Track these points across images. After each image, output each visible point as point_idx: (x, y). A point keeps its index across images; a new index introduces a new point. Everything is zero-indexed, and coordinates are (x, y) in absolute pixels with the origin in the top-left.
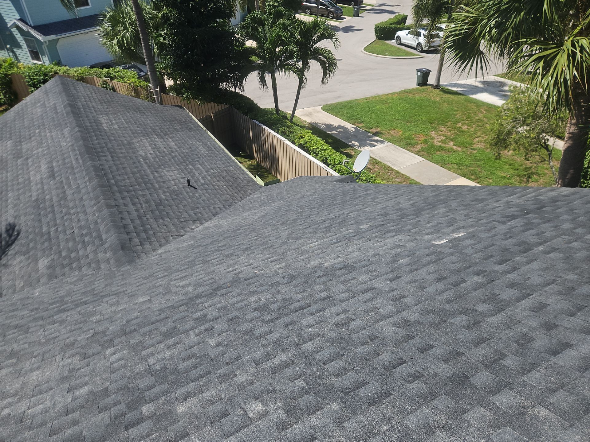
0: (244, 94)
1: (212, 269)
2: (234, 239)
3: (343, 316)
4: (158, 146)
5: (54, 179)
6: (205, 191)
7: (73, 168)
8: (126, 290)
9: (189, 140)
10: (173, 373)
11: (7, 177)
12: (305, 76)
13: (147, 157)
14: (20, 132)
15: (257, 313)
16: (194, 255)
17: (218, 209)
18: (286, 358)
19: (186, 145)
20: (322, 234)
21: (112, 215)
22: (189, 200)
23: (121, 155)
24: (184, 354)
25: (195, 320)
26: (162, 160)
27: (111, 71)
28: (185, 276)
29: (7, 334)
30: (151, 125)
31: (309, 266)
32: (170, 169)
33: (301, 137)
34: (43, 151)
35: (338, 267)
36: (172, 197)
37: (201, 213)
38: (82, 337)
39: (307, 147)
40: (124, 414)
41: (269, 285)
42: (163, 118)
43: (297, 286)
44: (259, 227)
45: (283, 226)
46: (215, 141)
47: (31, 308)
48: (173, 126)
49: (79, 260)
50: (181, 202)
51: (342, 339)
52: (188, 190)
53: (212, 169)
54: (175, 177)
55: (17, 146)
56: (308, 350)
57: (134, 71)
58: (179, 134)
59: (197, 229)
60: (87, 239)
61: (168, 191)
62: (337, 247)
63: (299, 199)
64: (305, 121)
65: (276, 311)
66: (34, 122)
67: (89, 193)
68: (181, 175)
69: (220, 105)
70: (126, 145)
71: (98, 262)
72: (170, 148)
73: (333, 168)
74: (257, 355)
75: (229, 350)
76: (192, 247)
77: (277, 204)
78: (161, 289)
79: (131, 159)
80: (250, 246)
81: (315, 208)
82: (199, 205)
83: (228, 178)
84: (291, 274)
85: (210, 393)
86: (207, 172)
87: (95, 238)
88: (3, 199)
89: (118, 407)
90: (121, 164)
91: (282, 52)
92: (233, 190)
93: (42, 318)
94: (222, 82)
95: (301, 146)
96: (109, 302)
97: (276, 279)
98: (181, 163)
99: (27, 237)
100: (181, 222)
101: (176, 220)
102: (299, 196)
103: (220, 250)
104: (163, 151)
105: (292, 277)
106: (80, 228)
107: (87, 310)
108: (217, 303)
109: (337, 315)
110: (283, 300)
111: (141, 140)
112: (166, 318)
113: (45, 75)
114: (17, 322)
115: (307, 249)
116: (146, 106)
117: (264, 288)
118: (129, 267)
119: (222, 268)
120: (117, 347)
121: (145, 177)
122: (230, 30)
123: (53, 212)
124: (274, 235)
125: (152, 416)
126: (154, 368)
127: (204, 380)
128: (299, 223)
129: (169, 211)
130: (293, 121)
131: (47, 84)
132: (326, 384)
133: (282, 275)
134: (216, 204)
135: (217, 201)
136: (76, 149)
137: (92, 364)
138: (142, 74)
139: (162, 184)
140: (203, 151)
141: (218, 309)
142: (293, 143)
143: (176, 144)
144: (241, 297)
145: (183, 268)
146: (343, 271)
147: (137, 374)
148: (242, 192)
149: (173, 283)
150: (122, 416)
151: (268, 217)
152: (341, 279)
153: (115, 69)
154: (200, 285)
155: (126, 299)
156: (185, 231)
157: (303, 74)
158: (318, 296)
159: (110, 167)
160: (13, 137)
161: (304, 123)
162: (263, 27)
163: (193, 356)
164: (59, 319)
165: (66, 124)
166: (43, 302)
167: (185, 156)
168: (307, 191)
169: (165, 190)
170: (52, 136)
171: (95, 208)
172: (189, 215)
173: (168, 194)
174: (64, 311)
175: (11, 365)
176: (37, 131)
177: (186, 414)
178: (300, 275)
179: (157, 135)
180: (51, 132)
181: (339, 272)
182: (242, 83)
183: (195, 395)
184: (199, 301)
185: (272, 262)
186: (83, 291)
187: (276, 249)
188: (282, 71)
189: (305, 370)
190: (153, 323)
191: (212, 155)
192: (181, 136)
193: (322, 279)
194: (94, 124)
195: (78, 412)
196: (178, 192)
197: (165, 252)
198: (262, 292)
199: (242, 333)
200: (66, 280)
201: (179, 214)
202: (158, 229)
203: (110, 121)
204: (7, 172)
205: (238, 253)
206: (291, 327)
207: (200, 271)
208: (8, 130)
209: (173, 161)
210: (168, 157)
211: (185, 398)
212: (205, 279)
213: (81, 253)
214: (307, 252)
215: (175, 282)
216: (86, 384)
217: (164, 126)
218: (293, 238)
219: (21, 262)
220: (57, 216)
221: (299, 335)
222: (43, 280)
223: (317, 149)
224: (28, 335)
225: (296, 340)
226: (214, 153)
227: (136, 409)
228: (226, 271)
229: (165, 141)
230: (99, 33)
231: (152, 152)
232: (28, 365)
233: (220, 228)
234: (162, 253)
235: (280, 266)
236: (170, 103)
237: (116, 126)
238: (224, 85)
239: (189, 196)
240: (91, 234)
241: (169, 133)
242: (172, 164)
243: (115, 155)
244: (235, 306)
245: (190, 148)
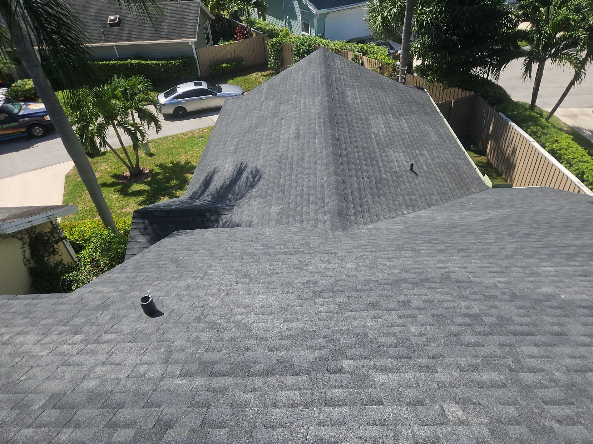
0: (497, 82)
1: (421, 259)
2: (448, 235)
3: (578, 361)
4: (391, 125)
5: (298, 140)
6: (426, 179)
7: (315, 134)
8: (337, 253)
9: (422, 124)
10: (373, 343)
11: (264, 132)
12: (585, 70)
13: (378, 134)
14: (281, 95)
15: (467, 320)
16: (403, 240)
17: (434, 201)
18: (497, 379)
19: (418, 129)
20: (563, 260)
21: (337, 182)
22: (408, 185)
23: (357, 129)
24: (386, 330)
25: (399, 302)
26: (392, 140)
27: (365, 46)
28: (393, 258)
29: (244, 257)
30: (390, 104)
31: (538, 291)
32: (396, 151)
33: (557, 141)
34: (296, 114)
35: (581, 304)
36: (392, 178)
37: (416, 200)
38: (299, 281)
39: (561, 154)
40: (327, 359)
41: (485, 296)
42: (402, 99)
43: (521, 308)
44: (480, 231)
45: (509, 238)
46: (448, 129)
47: (262, 243)
48: (410, 107)
49: (302, 215)
50: (399, 185)
51: (573, 386)
52: (409, 174)
53: (438, 158)
54: (399, 159)
55: (276, 107)
56: (526, 381)
57: (386, 48)
58: (414, 116)
59: (409, 215)
60: (312, 198)
61: (390, 171)
62: (582, 281)
63: (536, 212)
64: (565, 124)
65: (491, 325)
66: (294, 88)
67: (323, 158)
68: (406, 158)
69: (465, 91)
70: (363, 120)
71: (316, 221)
72: (402, 129)
73: (589, 185)
74: (462, 361)
75: (431, 344)
76: (402, 231)
77: (506, 211)
78: (368, 262)
79: (365, 134)
80: (466, 248)
81: (556, 227)
82: (416, 192)
83: (453, 171)
84: (513, 293)
85: (408, 376)
86: (432, 160)
87: (319, 199)
88: (258, 149)
89: (322, 351)
90: (355, 137)
91: (565, 38)
92: (456, 184)
93: (269, 254)
94: (476, 66)
95: (553, 152)
96: (322, 258)
97: (493, 292)
98: (409, 145)
99: (268, 185)
100: (395, 204)
101: (391, 201)
102: (536, 208)
103: (431, 243)
104: (395, 131)
105: (514, 297)
106: (309, 187)
107: (303, 259)
108: (423, 293)
109: (571, 357)
110: (500, 317)
111: (378, 117)
112: (371, 290)
113: (310, 46)
114: (251, 251)
115: (539, 271)
116: (389, 84)
117: (478, 297)
118: (341, 233)
119: (432, 261)
120: (326, 300)
121: (373, 153)
122: (505, 9)
123: (291, 168)
124: (497, 244)
125: (352, 372)
126: (355, 330)
127: (403, 361)
128: (532, 240)
129: (386, 191)
130: (549, 120)
131: (312, 55)
132: (544, 424)
133: (502, 290)
134: (433, 194)
135: (436, 193)
136: (322, 117)
137: (304, 305)
138: (392, 51)
139: (386, 163)
140: (434, 138)
141: (423, 300)
142: (543, 146)
143: (408, 126)
144: (450, 297)
145: (391, 249)
146: (587, 311)
147: (341, 330)
148: (465, 189)
149: (379, 260)
150: (325, 360)
151: (492, 223)
152: (583, 319)
153: (369, 44)
154: (407, 271)
155: (336, 261)
156: (397, 214)
157: (583, 67)
158: (547, 328)
159: (345, 139)
160: (275, 99)
161: (563, 125)
162: (548, 8)
163: (393, 335)
164: (281, 259)
165: (319, 93)
166: (271, 241)
167: (414, 140)
168: (549, 205)
169: (388, 170)
170: (305, 102)
171: (324, 173)
172: (404, 200)
173: (389, 175)
174: (285, 253)
175: (245, 283)
176: (295, 96)
177: (383, 385)
178: (525, 297)
179: (392, 115)
180: (305, 99)
181: (581, 311)
182: (499, 70)
183: (392, 372)
184: (404, 285)
185: (491, 272)
186: (302, 242)
187: (498, 261)
188: (556, 60)
189: (520, 399)
190: (358, 291)
191: (442, 143)
192: (415, 119)
193: (556, 311)
194: (341, 96)
195: (290, 341)
196: (399, 174)
197: (375, 229)
198: (475, 300)
199: (447, 334)
200: (289, 228)
201: (395, 196)
202: (373, 205)
203: (355, 94)
204: (265, 127)
205: (452, 251)
206: (507, 349)
207: (408, 257)
208: (273, 92)
209: (401, 142)
210: (398, 138)
211: (384, 370)
212: (413, 266)
213: (305, 209)
214: (538, 274)
215: (382, 260)
216: (298, 320)
217: (402, 106)
218: (522, 254)
219: (259, 203)
220: (293, 172)
221: (517, 361)
222: (272, 223)
223: (573, 159)
224: (258, 264)
225: (511, 364)
226: (444, 142)
227: (337, 359)
228: (435, 266)
229: (398, 121)
230: (366, 8)
231: (384, 130)
232: (256, 288)
233: (433, 221)
234: (372, 229)
235: (500, 279)
236: (411, 84)
237: (359, 101)
238: (476, 71)
239: (409, 180)
240: (316, 195)
241: (405, 114)
242: (400, 145)
243: (352, 127)
244: (442, 304)
245: (422, 132)
